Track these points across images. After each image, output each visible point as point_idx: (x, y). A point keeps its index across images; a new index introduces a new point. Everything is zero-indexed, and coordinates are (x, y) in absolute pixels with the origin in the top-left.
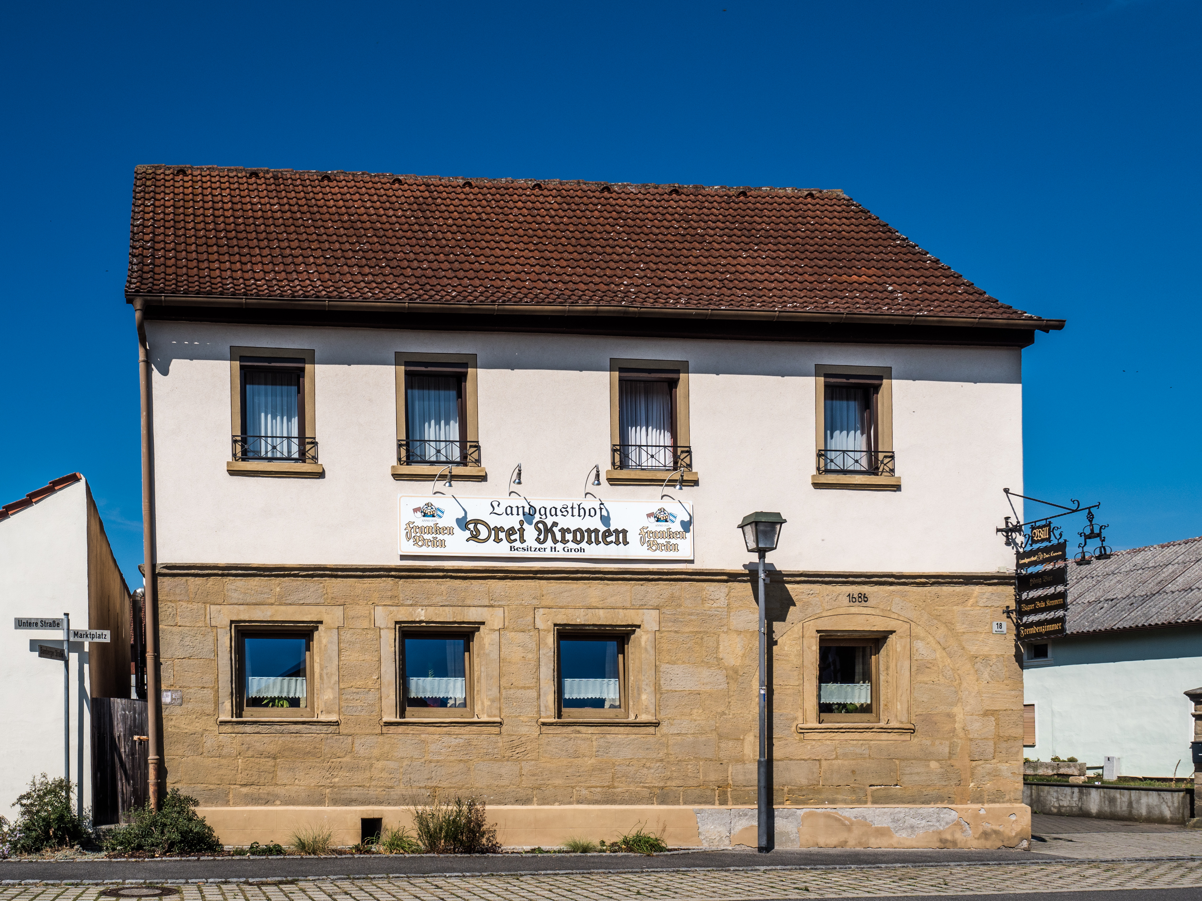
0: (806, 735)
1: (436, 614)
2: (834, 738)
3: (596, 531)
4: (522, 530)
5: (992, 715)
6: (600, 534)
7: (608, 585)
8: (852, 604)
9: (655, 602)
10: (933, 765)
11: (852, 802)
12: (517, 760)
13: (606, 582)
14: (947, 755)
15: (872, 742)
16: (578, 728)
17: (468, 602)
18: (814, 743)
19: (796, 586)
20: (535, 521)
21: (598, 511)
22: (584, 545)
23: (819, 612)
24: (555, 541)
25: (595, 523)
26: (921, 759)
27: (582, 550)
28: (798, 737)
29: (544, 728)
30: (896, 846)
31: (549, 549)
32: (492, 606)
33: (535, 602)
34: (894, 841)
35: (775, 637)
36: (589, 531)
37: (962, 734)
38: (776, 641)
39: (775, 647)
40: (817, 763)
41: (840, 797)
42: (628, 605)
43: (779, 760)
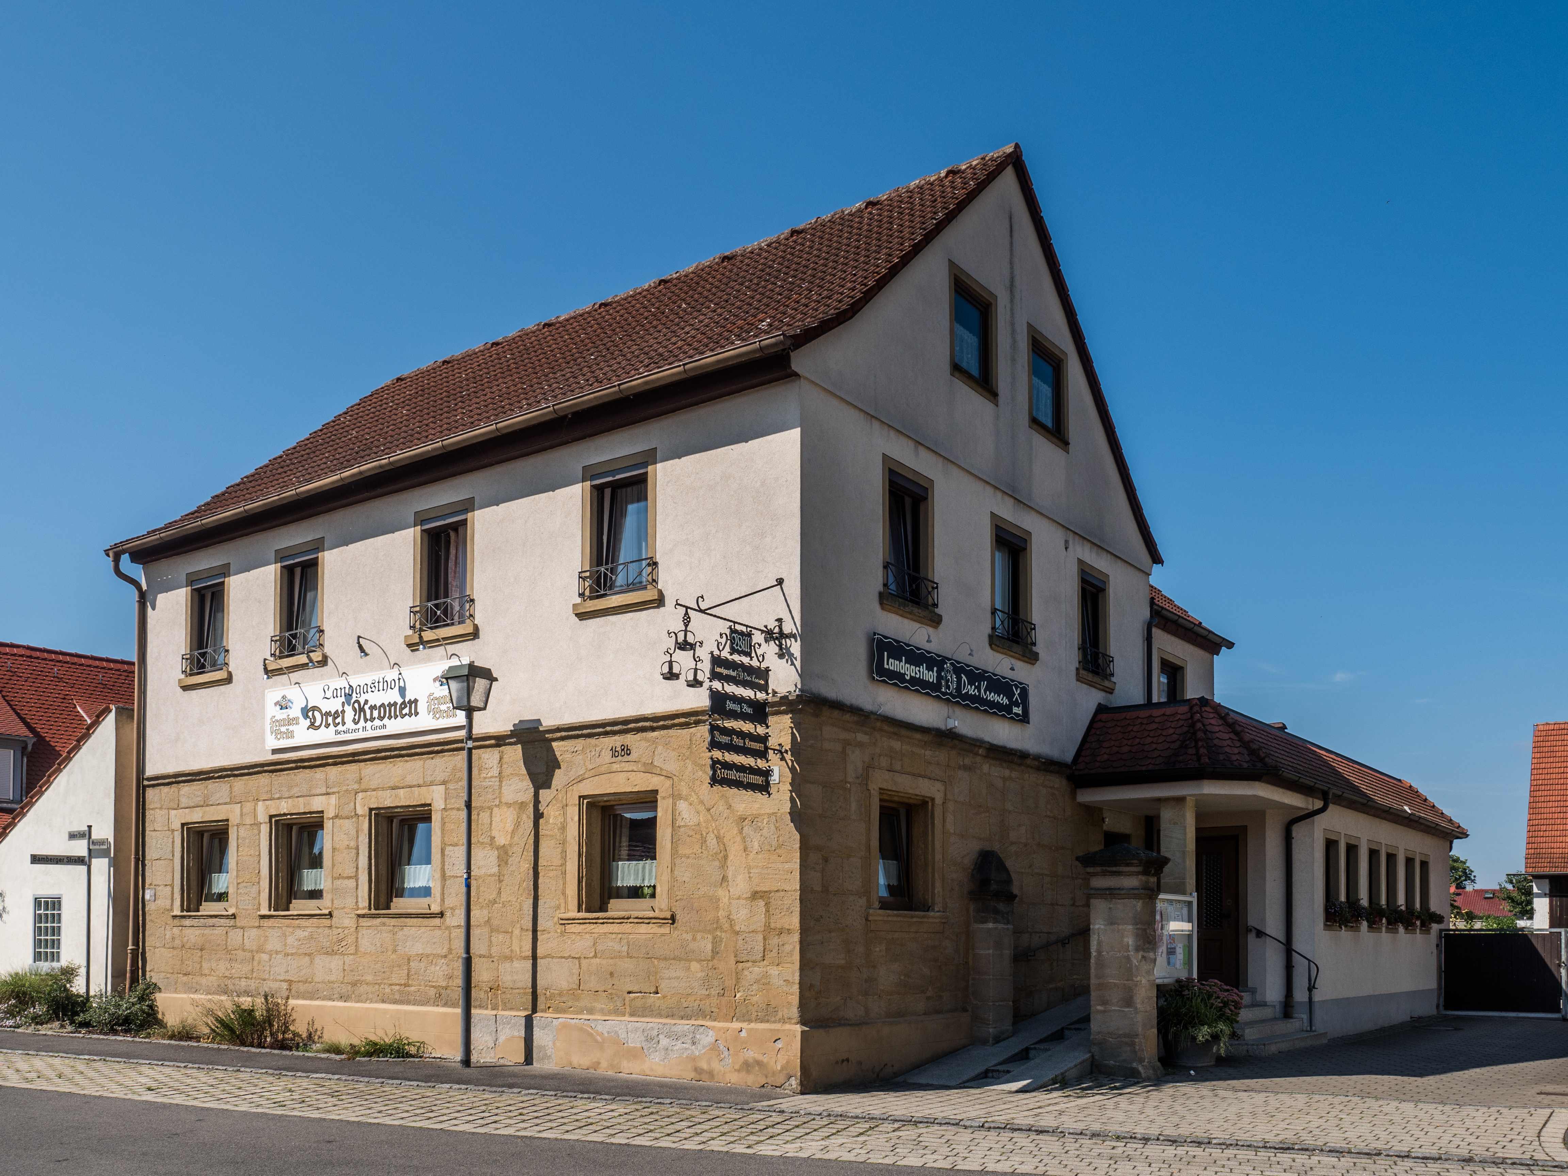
0: (568, 926)
1: (294, 806)
2: (593, 931)
3: (395, 704)
4: (343, 712)
5: (761, 897)
6: (398, 706)
7: (407, 761)
8: (614, 759)
9: (440, 777)
10: (695, 966)
11: (610, 1013)
12: (342, 954)
13: (406, 758)
14: (710, 954)
15: (631, 936)
16: (384, 920)
17: (314, 792)
18: (574, 936)
19: (562, 743)
20: (352, 702)
21: (397, 681)
22: (386, 721)
23: (582, 773)
24: (366, 720)
25: (393, 696)
26: (680, 959)
27: (384, 726)
28: (560, 929)
29: (361, 920)
30: (648, 1072)
31: (361, 730)
32: (328, 794)
33: (356, 786)
34: (646, 1066)
35: (541, 808)
36: (390, 705)
37: (726, 926)
38: (543, 813)
39: (541, 821)
40: (577, 961)
41: (598, 1006)
42: (421, 782)
43: (542, 958)
